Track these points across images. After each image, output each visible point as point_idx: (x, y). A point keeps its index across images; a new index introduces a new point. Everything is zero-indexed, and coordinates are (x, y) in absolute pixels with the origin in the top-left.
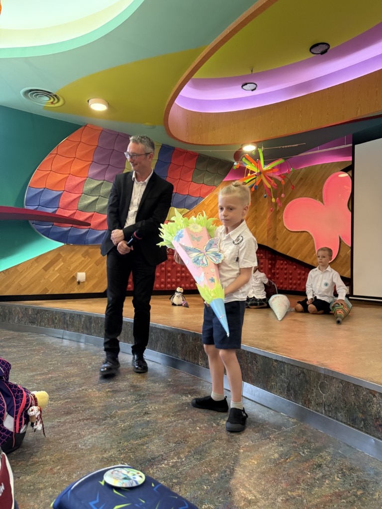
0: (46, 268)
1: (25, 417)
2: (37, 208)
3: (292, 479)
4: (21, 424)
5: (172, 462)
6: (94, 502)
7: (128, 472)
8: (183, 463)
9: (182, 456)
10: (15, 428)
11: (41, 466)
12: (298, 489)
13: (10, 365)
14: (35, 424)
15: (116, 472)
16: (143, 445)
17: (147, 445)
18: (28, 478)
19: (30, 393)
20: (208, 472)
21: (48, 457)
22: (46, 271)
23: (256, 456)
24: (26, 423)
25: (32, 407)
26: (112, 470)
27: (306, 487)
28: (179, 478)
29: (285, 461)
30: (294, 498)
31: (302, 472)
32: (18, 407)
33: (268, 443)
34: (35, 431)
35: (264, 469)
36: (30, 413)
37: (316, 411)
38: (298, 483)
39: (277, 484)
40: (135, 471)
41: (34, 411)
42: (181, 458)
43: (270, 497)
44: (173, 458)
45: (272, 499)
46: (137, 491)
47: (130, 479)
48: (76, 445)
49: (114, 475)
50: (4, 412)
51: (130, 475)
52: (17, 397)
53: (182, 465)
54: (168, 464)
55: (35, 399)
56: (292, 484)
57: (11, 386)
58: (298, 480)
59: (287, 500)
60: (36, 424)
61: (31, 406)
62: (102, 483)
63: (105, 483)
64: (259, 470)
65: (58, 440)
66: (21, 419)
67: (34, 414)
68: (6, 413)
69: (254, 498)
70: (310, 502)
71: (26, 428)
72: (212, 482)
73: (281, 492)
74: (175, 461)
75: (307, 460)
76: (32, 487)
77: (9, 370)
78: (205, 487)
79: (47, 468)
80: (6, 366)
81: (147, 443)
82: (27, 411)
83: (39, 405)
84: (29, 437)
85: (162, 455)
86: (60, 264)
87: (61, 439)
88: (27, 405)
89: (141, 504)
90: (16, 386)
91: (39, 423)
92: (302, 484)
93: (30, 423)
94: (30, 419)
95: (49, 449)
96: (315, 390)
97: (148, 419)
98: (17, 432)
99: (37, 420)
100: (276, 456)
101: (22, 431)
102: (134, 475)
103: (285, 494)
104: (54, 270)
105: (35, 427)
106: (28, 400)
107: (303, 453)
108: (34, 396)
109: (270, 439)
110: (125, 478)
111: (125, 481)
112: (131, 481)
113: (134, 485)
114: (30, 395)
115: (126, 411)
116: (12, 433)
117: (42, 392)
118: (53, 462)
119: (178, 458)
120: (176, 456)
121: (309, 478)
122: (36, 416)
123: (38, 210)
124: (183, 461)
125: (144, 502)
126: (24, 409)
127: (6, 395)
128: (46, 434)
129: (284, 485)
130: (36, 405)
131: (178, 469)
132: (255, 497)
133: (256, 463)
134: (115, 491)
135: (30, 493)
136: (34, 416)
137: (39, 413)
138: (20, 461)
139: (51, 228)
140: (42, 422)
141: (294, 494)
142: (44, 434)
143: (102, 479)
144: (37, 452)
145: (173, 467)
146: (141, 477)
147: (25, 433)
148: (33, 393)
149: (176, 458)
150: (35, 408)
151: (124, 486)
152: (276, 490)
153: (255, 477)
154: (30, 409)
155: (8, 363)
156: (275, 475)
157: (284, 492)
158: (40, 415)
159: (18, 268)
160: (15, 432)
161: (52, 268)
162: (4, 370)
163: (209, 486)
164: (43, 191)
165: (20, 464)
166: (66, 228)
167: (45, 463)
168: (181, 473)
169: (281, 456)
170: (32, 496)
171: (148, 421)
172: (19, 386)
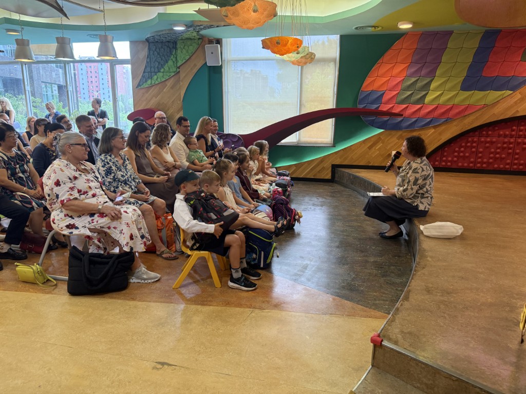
0: (370, 148)
2: (366, 106)
22: (370, 149)
55: (298, 213)
86: (380, 145)
104: (375, 149)
106: (295, 213)
123: (366, 108)
139: (375, 119)
159: (352, 147)
161: (374, 148)
164: (371, 93)
166: (386, 118)
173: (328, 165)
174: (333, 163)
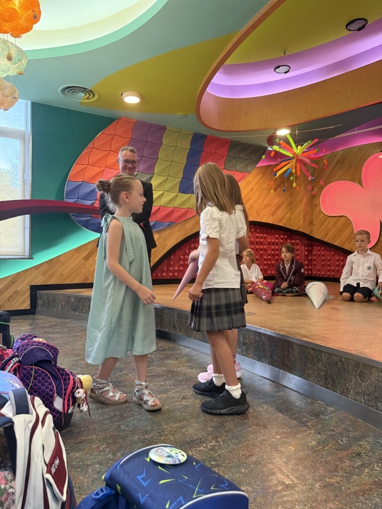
0: (86, 258)
1: (72, 399)
2: (76, 201)
3: (330, 467)
4: (68, 405)
5: (211, 446)
6: (142, 476)
7: (171, 451)
8: (220, 447)
9: (219, 440)
10: (64, 408)
11: (89, 444)
12: (337, 476)
13: (58, 350)
14: (81, 405)
15: (160, 450)
16: (181, 428)
17: (186, 428)
18: (77, 455)
19: (76, 377)
20: (246, 456)
21: (94, 436)
22: (86, 260)
23: (293, 443)
24: (74, 404)
25: (78, 390)
26: (156, 449)
27: (345, 475)
28: (218, 461)
29: (323, 449)
30: (333, 484)
31: (341, 460)
32: (66, 389)
33: (306, 431)
34: (81, 412)
35: (301, 455)
36: (77, 395)
37: (355, 400)
38: (336, 471)
39: (315, 471)
40: (178, 451)
41: (80, 393)
42: (219, 442)
43: (308, 482)
44: (211, 442)
45: (310, 484)
46: (179, 469)
47: (173, 457)
48: (119, 426)
49: (158, 453)
50: (54, 393)
51: (173, 454)
52: (64, 380)
53: (220, 448)
54: (206, 447)
55: (81, 382)
56: (330, 471)
57: (59, 369)
58: (336, 467)
59: (325, 486)
60: (83, 406)
61: (77, 388)
62: (148, 460)
63: (151, 459)
64: (296, 456)
65: (102, 420)
66: (69, 401)
67: (80, 396)
68: (56, 394)
69: (291, 483)
70: (349, 489)
71: (74, 408)
72: (250, 466)
73: (318, 479)
74: (213, 444)
75: (345, 448)
76: (81, 463)
77: (57, 354)
78: (243, 470)
79: (94, 446)
80: (55, 351)
81: (185, 427)
82: (73, 393)
83: (84, 387)
84: (76, 417)
85: (201, 439)
87: (105, 420)
88: (74, 388)
89: (184, 480)
90: (63, 370)
91: (84, 404)
92: (340, 472)
93: (77, 404)
94: (77, 400)
95: (95, 429)
96: (353, 380)
97: (186, 404)
98: (66, 412)
99: (83, 402)
100: (314, 443)
101: (70, 411)
102: (177, 454)
103: (323, 480)
104: (93, 260)
105: (81, 408)
106: (74, 383)
107: (342, 441)
108: (80, 380)
109: (307, 426)
110: (169, 456)
111: (169, 459)
112: (174, 459)
113: (177, 462)
114: (76, 378)
115: (165, 396)
116: (61, 413)
117: (86, 375)
118: (99, 441)
119: (216, 442)
120: (214, 439)
121: (348, 467)
122: (83, 398)
123: (77, 202)
124: (221, 445)
125: (187, 478)
126: (71, 391)
127: (56, 378)
128: (91, 415)
129: (322, 472)
130: (82, 387)
131: (216, 452)
132: (293, 481)
133: (293, 449)
134: (159, 467)
135: (79, 468)
136: (80, 398)
137: (85, 395)
138: (69, 439)
139: (90, 220)
140: (87, 404)
141: (333, 481)
142: (90, 414)
143: (147, 456)
144: (84, 431)
145: (211, 450)
146: (183, 455)
147: (72, 413)
148: (79, 376)
149: (213, 442)
150: (81, 391)
151: (168, 463)
152: (314, 476)
153: (292, 462)
154: (77, 392)
155: (56, 349)
156: (313, 461)
157: (321, 479)
158: (86, 397)
159: (60, 258)
160: (64, 412)
161: (91, 258)
162: (53, 354)
163: (247, 469)
164: (81, 184)
165: (69, 441)
167: (91, 442)
168: (219, 455)
169: (319, 443)
170: (81, 471)
171: (186, 406)
172: (66, 370)
173: (23, 287)
174: (32, 284)
